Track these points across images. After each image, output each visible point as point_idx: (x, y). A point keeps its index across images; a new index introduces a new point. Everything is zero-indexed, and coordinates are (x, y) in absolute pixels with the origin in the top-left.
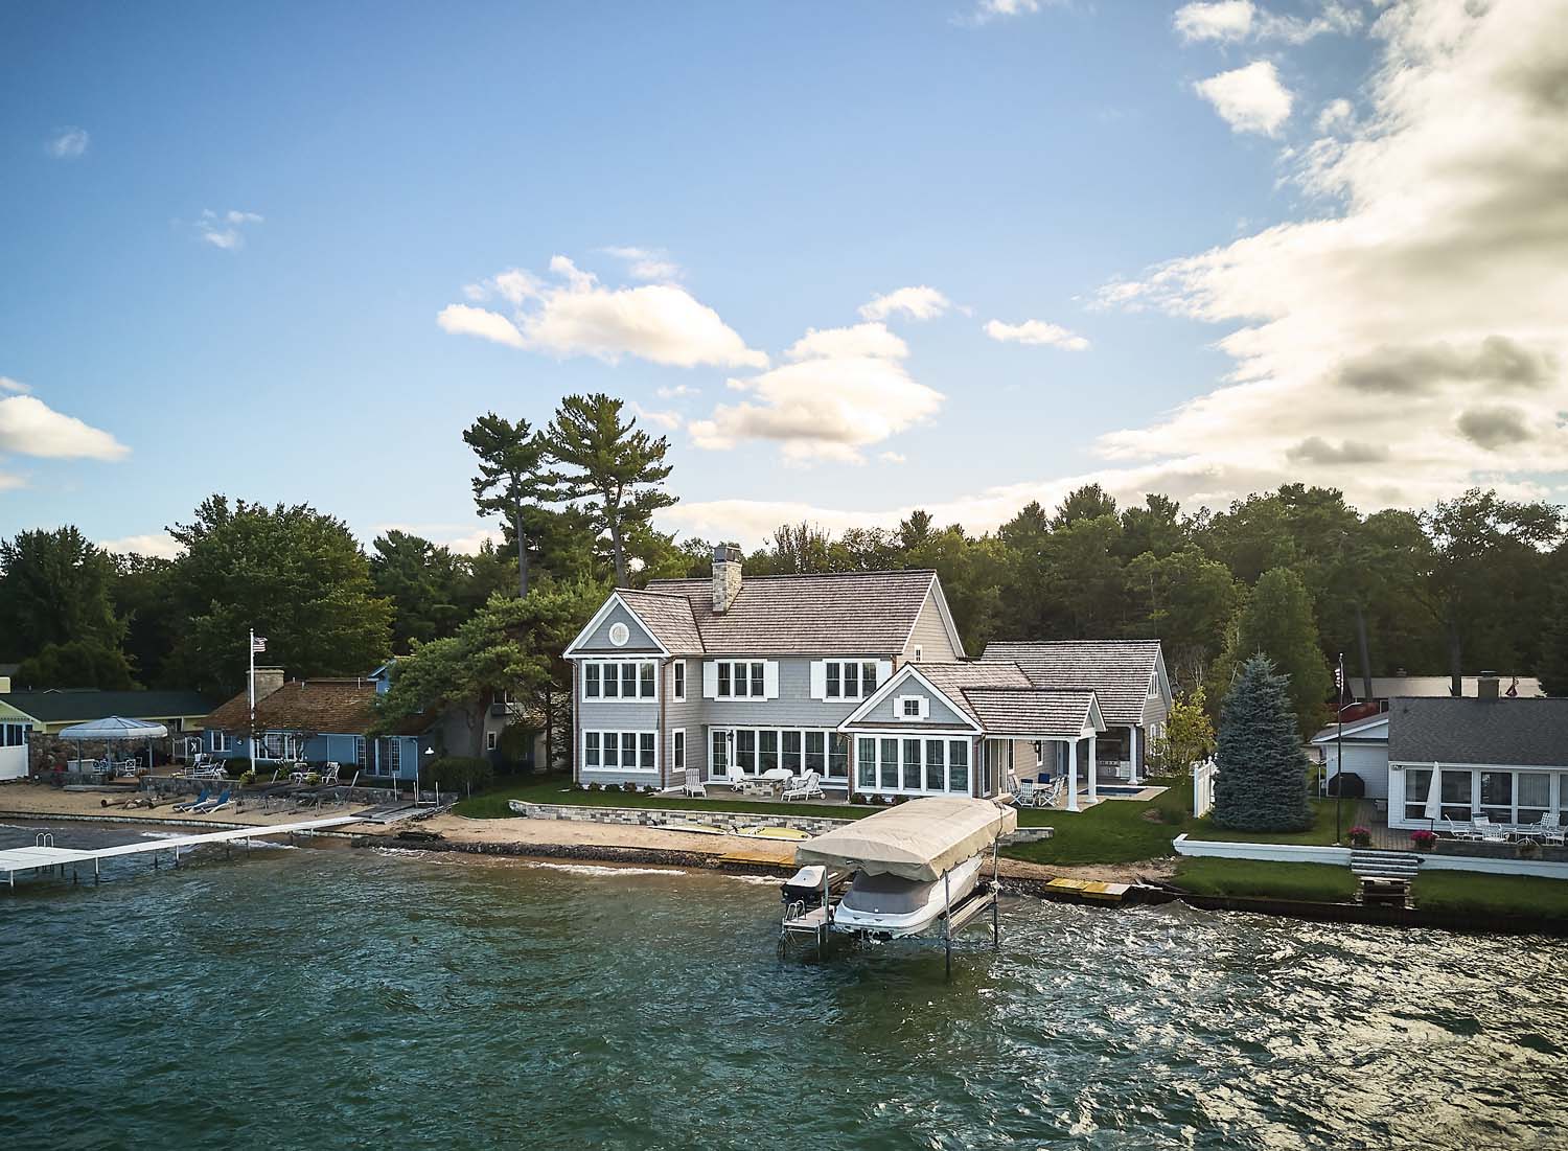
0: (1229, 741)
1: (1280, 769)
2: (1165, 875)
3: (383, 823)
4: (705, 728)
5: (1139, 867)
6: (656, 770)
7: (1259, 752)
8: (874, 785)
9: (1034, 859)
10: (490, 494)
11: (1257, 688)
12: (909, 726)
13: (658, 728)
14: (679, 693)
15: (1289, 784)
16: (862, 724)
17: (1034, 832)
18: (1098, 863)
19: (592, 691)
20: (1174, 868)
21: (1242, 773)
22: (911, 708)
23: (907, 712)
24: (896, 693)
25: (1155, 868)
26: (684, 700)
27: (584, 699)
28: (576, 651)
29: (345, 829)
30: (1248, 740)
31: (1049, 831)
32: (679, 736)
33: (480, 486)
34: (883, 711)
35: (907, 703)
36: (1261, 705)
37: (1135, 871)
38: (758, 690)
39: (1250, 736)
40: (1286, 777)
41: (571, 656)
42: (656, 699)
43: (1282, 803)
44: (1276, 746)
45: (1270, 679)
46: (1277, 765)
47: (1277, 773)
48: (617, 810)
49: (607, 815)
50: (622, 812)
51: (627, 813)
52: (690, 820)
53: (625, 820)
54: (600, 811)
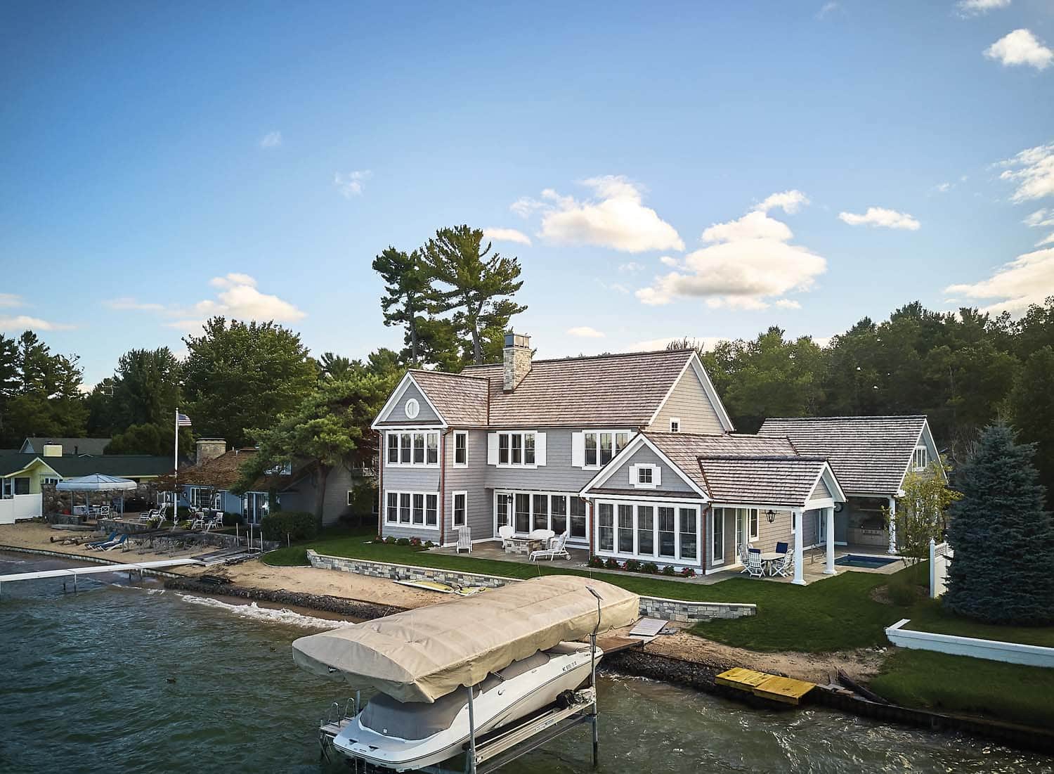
0: (961, 517)
1: (1022, 551)
2: (868, 671)
3: (204, 566)
4: (490, 491)
5: (840, 658)
6: (437, 527)
7: (996, 530)
8: (612, 548)
9: (726, 641)
10: (392, 310)
11: (995, 457)
12: (643, 493)
13: (439, 491)
14: (460, 458)
15: (1034, 569)
16: (601, 490)
17: (735, 609)
18: (793, 650)
19: (393, 459)
20: (880, 662)
21: (976, 553)
22: (646, 476)
23: (642, 480)
24: (631, 461)
25: (860, 661)
26: (466, 466)
27: (387, 465)
28: (381, 424)
29: (174, 570)
30: (983, 516)
31: (752, 609)
32: (460, 499)
33: (387, 303)
34: (620, 479)
35: (642, 471)
36: (998, 477)
37: (835, 664)
38: (530, 459)
39: (984, 512)
40: (1030, 561)
41: (377, 428)
42: (438, 465)
43: (1025, 591)
44: (1018, 523)
45: (1011, 447)
46: (1018, 546)
47: (1019, 556)
48: (374, 564)
49: (367, 568)
50: (378, 566)
51: (381, 567)
52: (428, 577)
53: (379, 573)
54: (362, 564)
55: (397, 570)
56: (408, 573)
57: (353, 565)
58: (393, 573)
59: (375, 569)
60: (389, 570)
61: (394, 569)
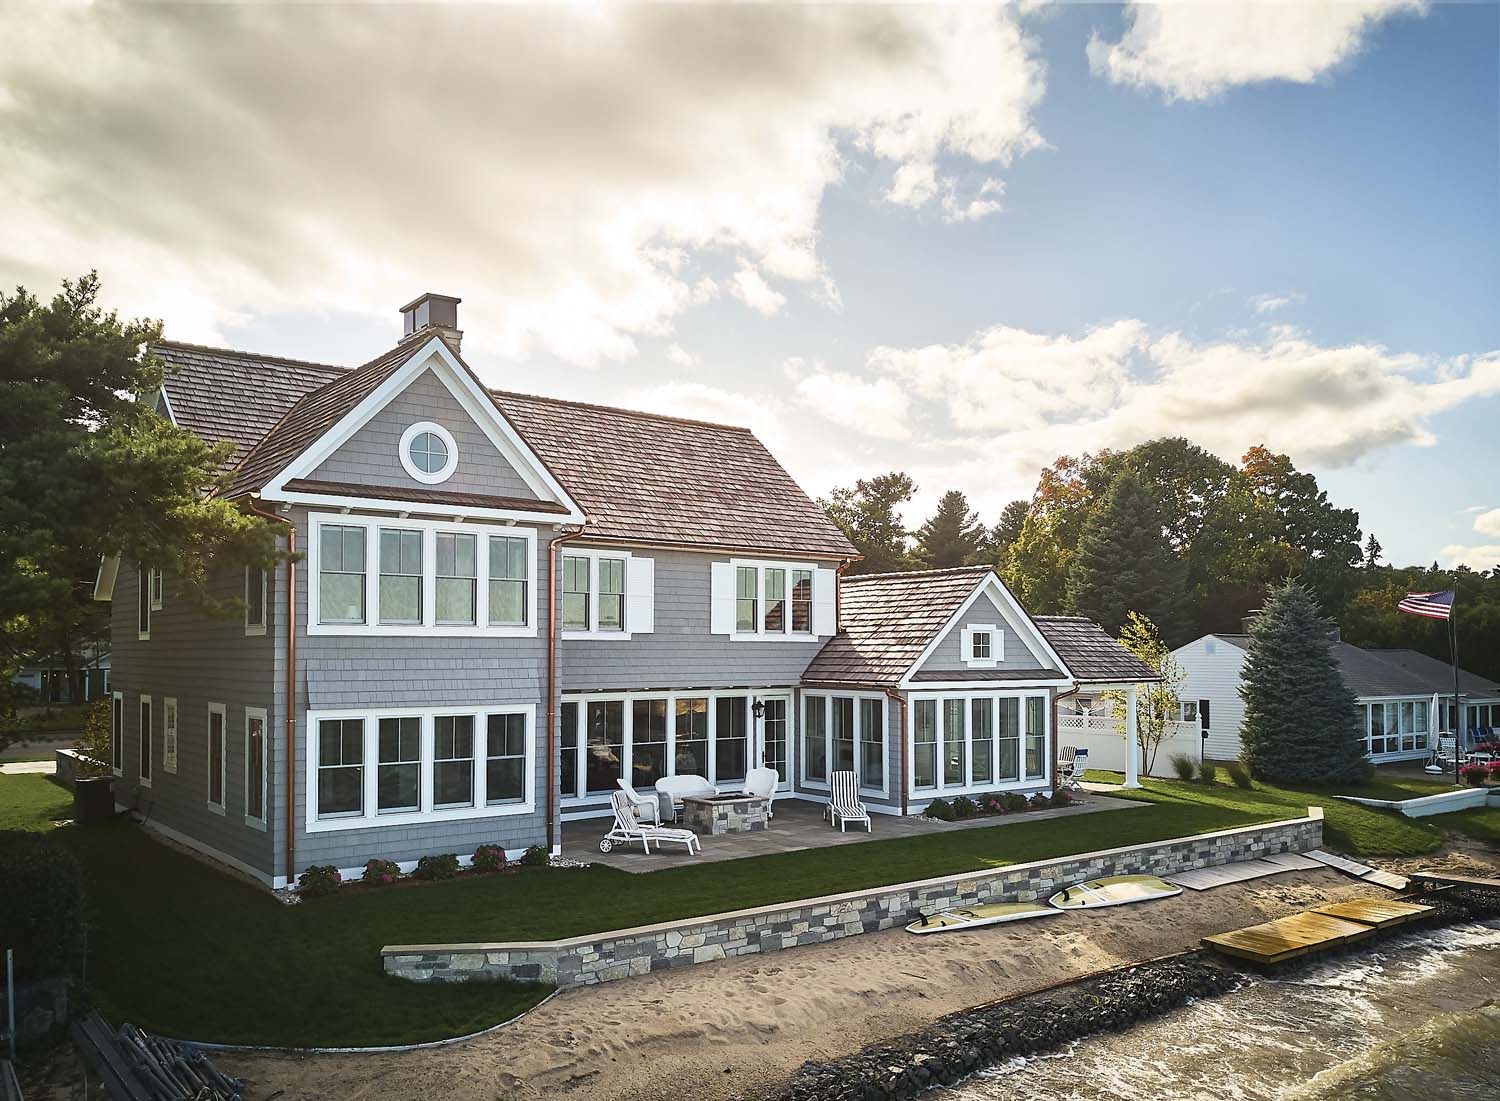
6: (527, 806)
8: (933, 783)
16: (921, 674)
22: (981, 645)
23: (977, 653)
24: (963, 620)
27: (316, 626)
28: (292, 486)
34: (947, 653)
35: (977, 638)
38: (614, 614)
41: (297, 497)
48: (811, 907)
49: (788, 926)
50: (825, 910)
51: (834, 908)
52: (964, 897)
53: (830, 928)
54: (772, 920)
55: (883, 905)
56: (916, 904)
57: (739, 931)
58: (872, 916)
59: (818, 921)
60: (861, 911)
61: (873, 904)
